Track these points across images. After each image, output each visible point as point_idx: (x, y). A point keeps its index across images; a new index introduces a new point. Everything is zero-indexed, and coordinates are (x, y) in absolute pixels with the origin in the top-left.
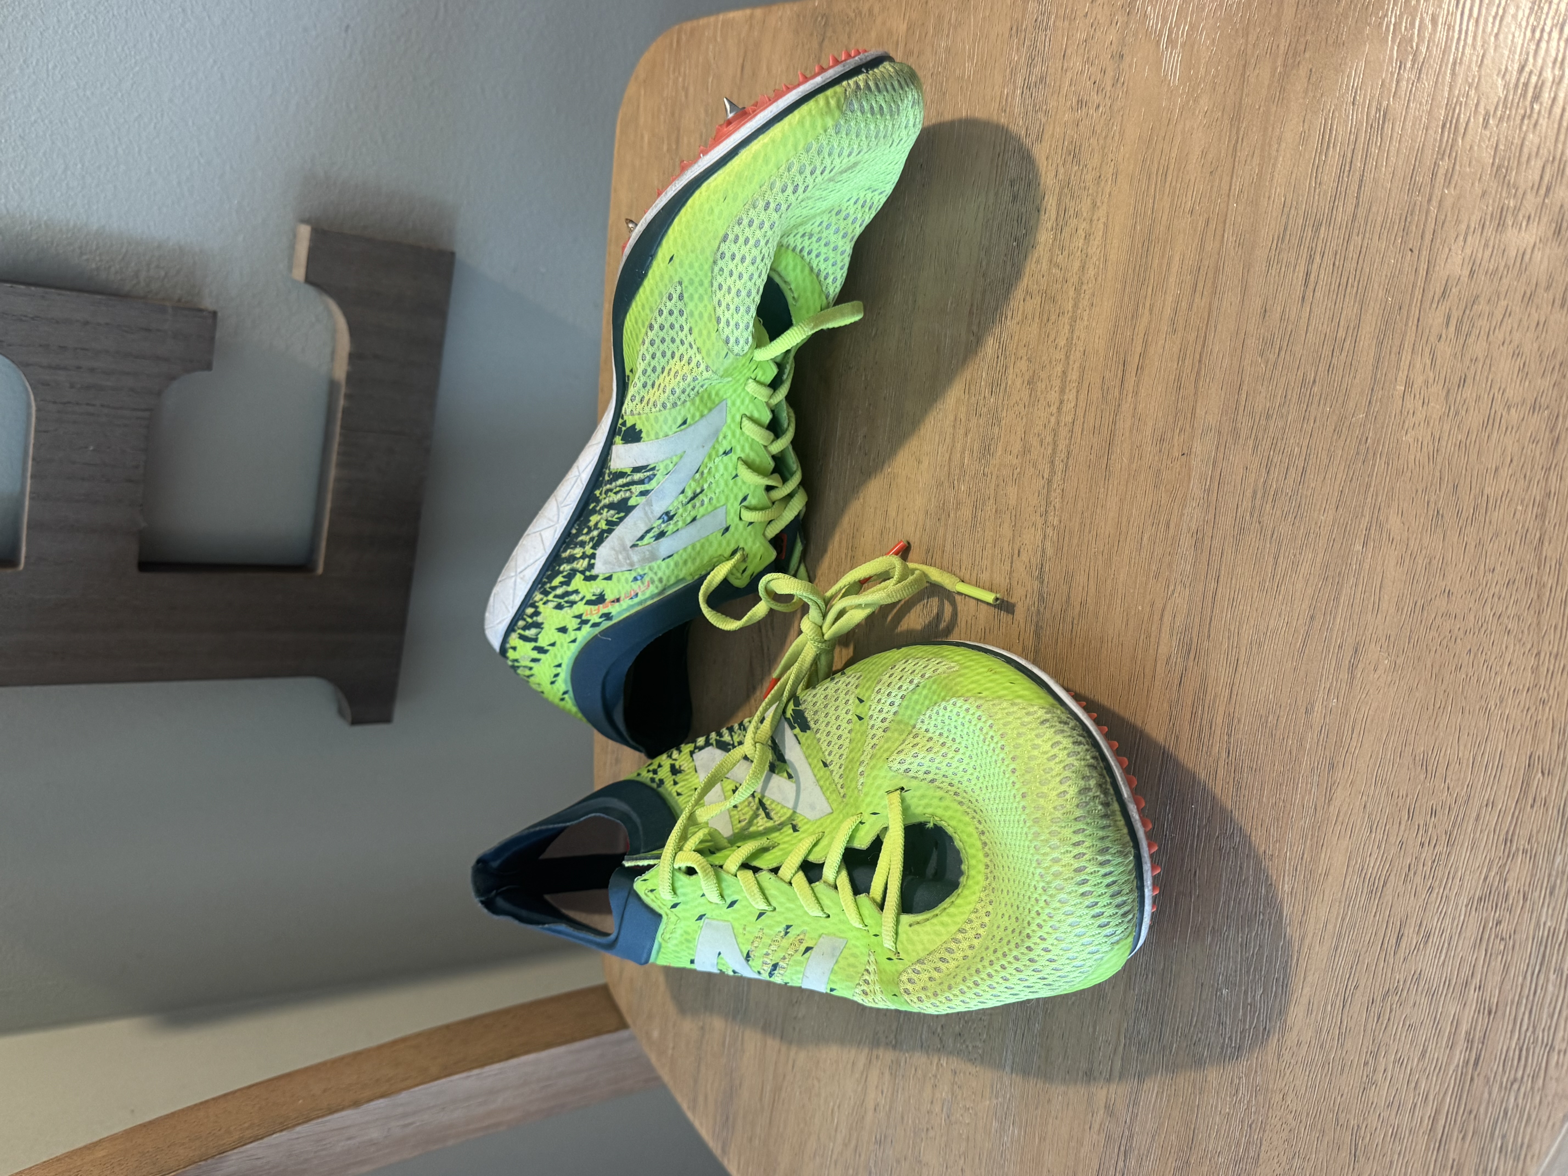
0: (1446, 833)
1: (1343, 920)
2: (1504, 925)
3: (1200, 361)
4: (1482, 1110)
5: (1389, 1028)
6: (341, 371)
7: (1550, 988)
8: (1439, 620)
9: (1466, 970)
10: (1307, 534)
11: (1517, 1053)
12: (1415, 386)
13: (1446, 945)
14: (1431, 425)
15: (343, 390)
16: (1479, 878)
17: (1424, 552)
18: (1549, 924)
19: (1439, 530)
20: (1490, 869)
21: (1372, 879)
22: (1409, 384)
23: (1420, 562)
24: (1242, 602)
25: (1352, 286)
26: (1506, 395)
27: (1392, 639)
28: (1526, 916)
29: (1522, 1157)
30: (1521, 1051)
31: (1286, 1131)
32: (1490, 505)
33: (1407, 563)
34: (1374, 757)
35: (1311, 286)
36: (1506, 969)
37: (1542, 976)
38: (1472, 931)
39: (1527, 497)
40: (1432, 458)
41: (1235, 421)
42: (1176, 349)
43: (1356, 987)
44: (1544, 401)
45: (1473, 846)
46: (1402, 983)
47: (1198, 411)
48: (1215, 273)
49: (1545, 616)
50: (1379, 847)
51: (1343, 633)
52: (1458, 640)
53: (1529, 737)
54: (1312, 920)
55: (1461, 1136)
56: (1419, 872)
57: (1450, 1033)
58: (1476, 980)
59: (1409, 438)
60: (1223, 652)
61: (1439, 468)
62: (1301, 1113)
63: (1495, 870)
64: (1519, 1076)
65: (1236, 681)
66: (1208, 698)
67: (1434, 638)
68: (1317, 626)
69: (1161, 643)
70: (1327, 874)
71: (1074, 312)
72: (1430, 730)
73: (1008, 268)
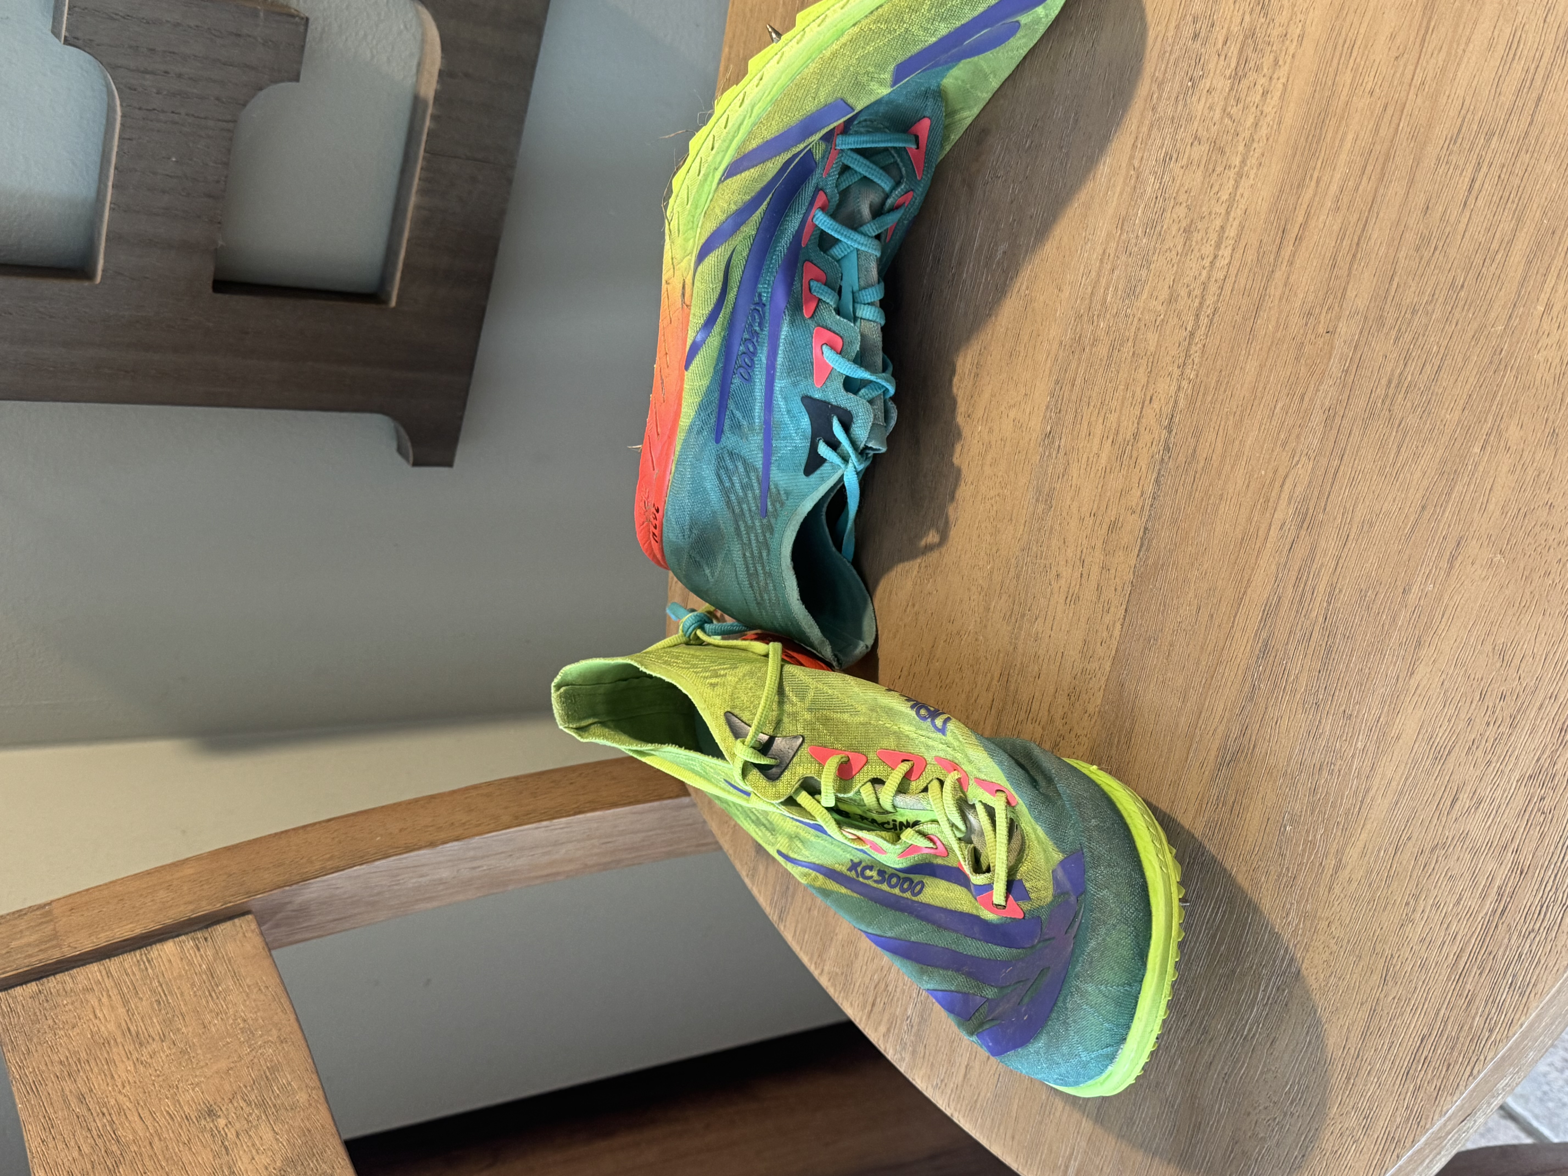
0: (1511, 717)
1: (1407, 779)
2: (1547, 801)
3: (1358, 244)
4: (1500, 953)
5: (1432, 877)
6: (429, 89)
8: (1537, 528)
9: (1507, 835)
10: (1431, 431)
11: (1539, 908)
12: (1554, 309)
13: (1494, 812)
14: (1562, 349)
16: (1533, 758)
17: (1535, 464)
19: (1552, 447)
20: (1543, 753)
21: (1438, 748)
22: (1549, 307)
23: (1530, 473)
24: (1361, 483)
25: (1513, 202)
27: (1493, 538)
29: (1527, 993)
31: (1327, 953)
33: (1518, 472)
34: (1458, 641)
35: (1474, 193)
38: (1519, 802)
40: (1558, 380)
41: (1382, 309)
42: (1336, 228)
43: (1409, 839)
45: (1532, 731)
46: (1450, 839)
47: (1348, 293)
48: (1385, 160)
50: (1449, 721)
51: (1449, 526)
52: (1552, 549)
54: (1379, 776)
55: (1478, 972)
56: (1481, 747)
57: (1484, 886)
58: (1514, 846)
59: (1540, 357)
60: (1335, 526)
61: (1562, 390)
62: (1343, 940)
63: (1548, 753)
64: (1537, 928)
65: (1344, 555)
66: (1315, 566)
67: (1530, 544)
68: (1427, 515)
69: (1279, 508)
70: (1398, 738)
71: (1241, 167)
72: (1513, 624)
73: (1180, 108)
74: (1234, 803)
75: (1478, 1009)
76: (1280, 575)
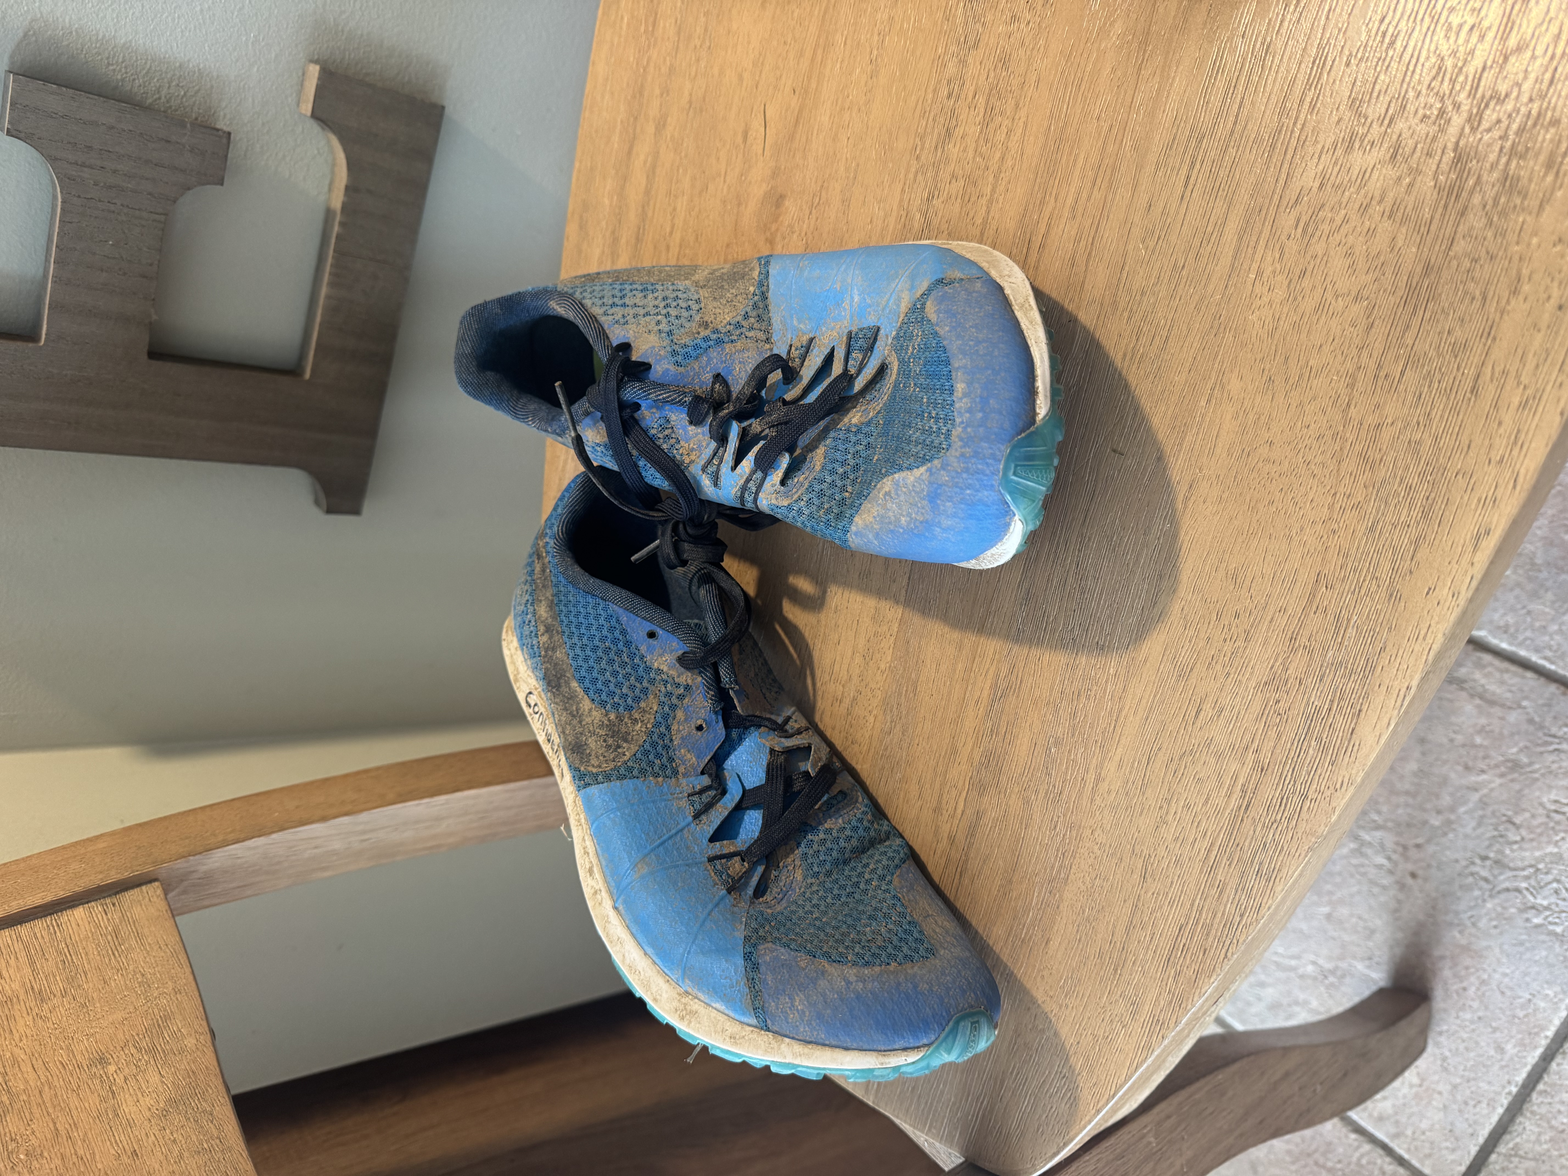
0: (1245, 632)
1: (1155, 696)
2: (1281, 704)
3: (1092, 244)
4: (1247, 844)
5: (1183, 781)
6: (337, 201)
7: (1311, 752)
8: (1260, 464)
9: (1248, 737)
11: (1279, 800)
12: (1264, 275)
13: (1234, 718)
14: (1274, 307)
15: (338, 218)
16: (1267, 666)
17: (1255, 410)
18: (1316, 703)
19: (1270, 392)
20: (1276, 660)
21: (1182, 666)
22: (1259, 273)
23: (1251, 417)
25: (1224, 190)
26: (1336, 286)
27: (1221, 478)
28: (1299, 697)
29: (1273, 877)
30: (1282, 799)
31: (1092, 859)
32: (1312, 374)
33: (1240, 418)
35: (1190, 187)
36: (1279, 736)
37: (1306, 743)
38: (1256, 707)
39: (1342, 369)
40: (1271, 335)
41: (1115, 295)
42: (1073, 233)
43: (1159, 749)
44: (1365, 293)
45: (1265, 642)
46: (1196, 746)
47: (1086, 286)
48: (1112, 171)
49: (1344, 465)
50: (1190, 641)
51: (1182, 472)
52: (1274, 481)
53: (1319, 559)
54: (1130, 697)
55: (1228, 863)
56: (1220, 661)
57: (1229, 785)
58: (1254, 747)
59: (1254, 317)
61: (1275, 342)
62: (1105, 845)
63: (1280, 660)
64: (1278, 818)
67: (1254, 478)
70: (1145, 661)
71: (991, 195)
72: (1242, 551)
73: (939, 154)
74: (1005, 733)
75: (1228, 897)
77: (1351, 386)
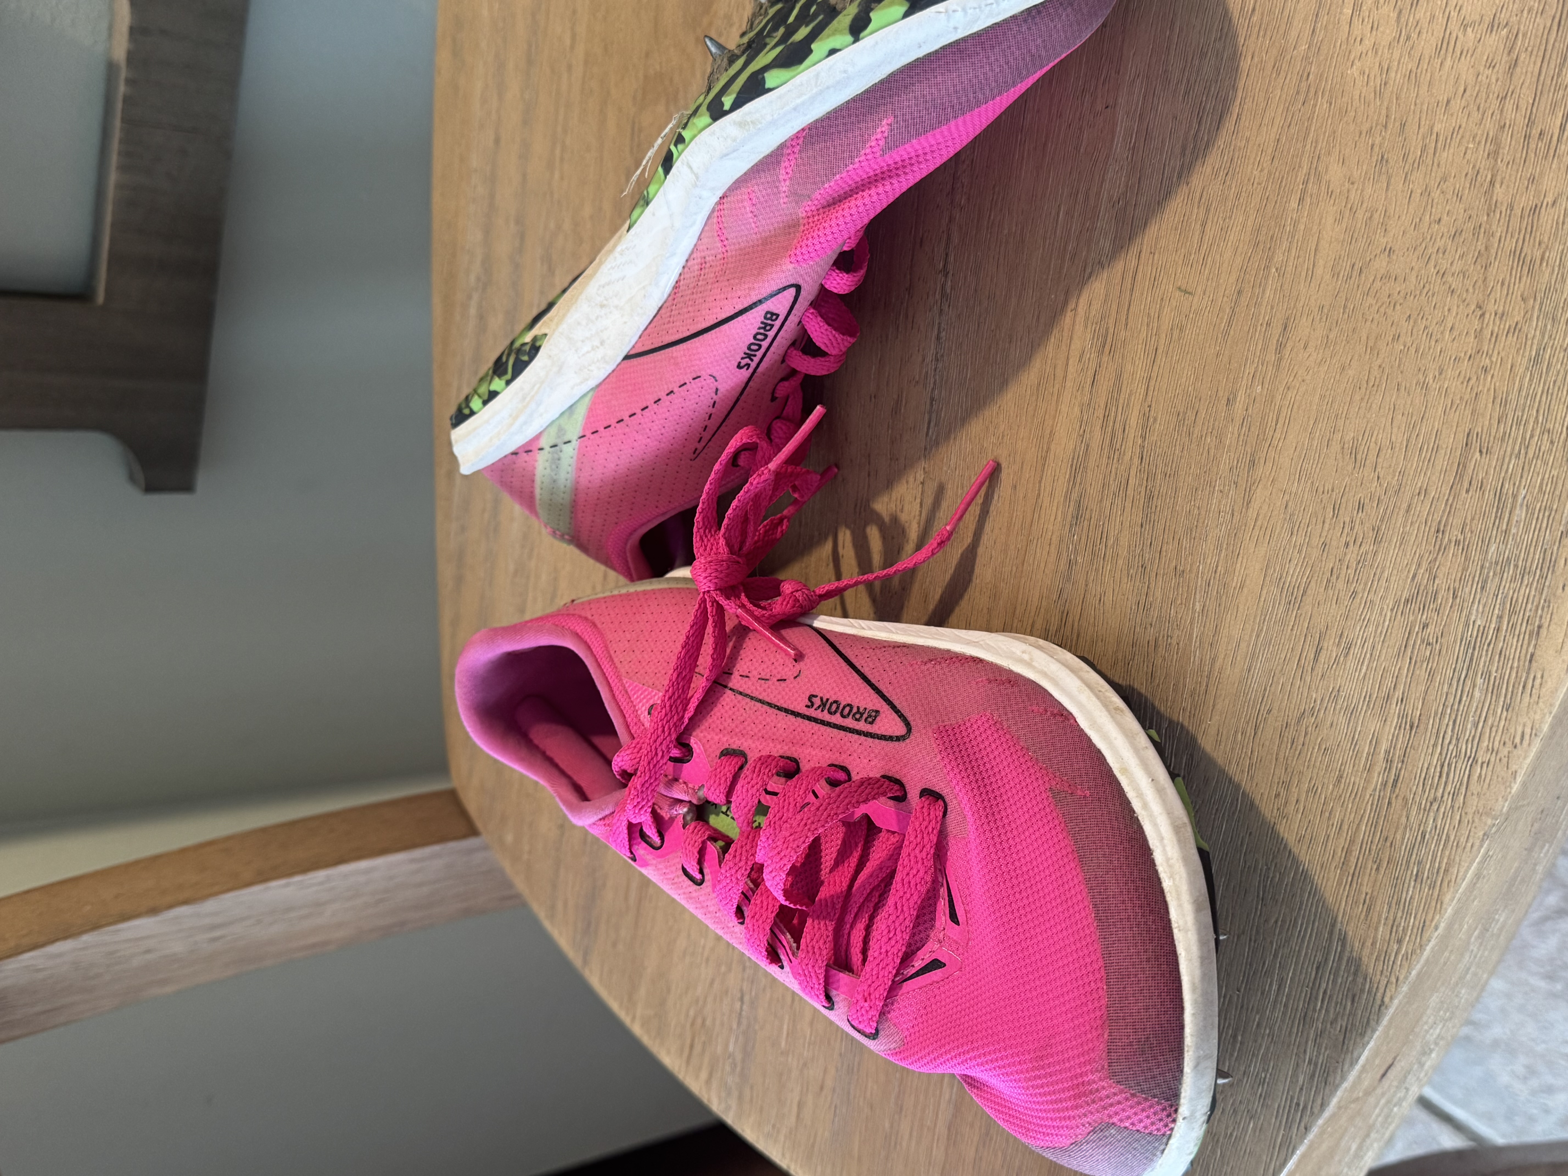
0: (1373, 530)
1: (1258, 636)
2: (1431, 629)
5: (1304, 754)
6: (120, 50)
7: (1477, 694)
8: (1378, 284)
9: (1389, 682)
10: (1239, 194)
11: (1438, 769)
12: (1364, 8)
13: (1368, 655)
14: (1380, 53)
15: (123, 74)
16: (1407, 577)
17: (1365, 205)
18: (1478, 622)
19: (1383, 178)
20: (1419, 565)
21: (1291, 589)
23: (1360, 217)
24: (1164, 282)
26: (1463, 12)
27: (1325, 311)
28: (1455, 615)
29: (1439, 883)
30: (1442, 766)
32: (1439, 145)
33: (1346, 220)
34: (1299, 447)
36: (1431, 675)
37: (1468, 682)
38: (1397, 638)
39: (1480, 132)
40: (1379, 94)
41: (1163, 63)
43: (1269, 712)
44: (1503, 16)
45: (1402, 541)
46: (1319, 702)
47: (1123, 54)
49: (1492, 270)
50: (1300, 552)
51: (1272, 308)
52: (1398, 307)
53: (1468, 412)
54: (1225, 640)
55: (1375, 867)
56: (1342, 576)
57: (1368, 754)
58: (1399, 694)
59: (1355, 71)
61: (1385, 104)
63: (1424, 565)
64: (1439, 794)
65: (1154, 375)
66: (1122, 396)
67: (1370, 306)
68: (1244, 301)
69: (1075, 337)
70: (1242, 587)
72: (1362, 412)
75: (1380, 916)
76: (1085, 418)
77: (1494, 154)
